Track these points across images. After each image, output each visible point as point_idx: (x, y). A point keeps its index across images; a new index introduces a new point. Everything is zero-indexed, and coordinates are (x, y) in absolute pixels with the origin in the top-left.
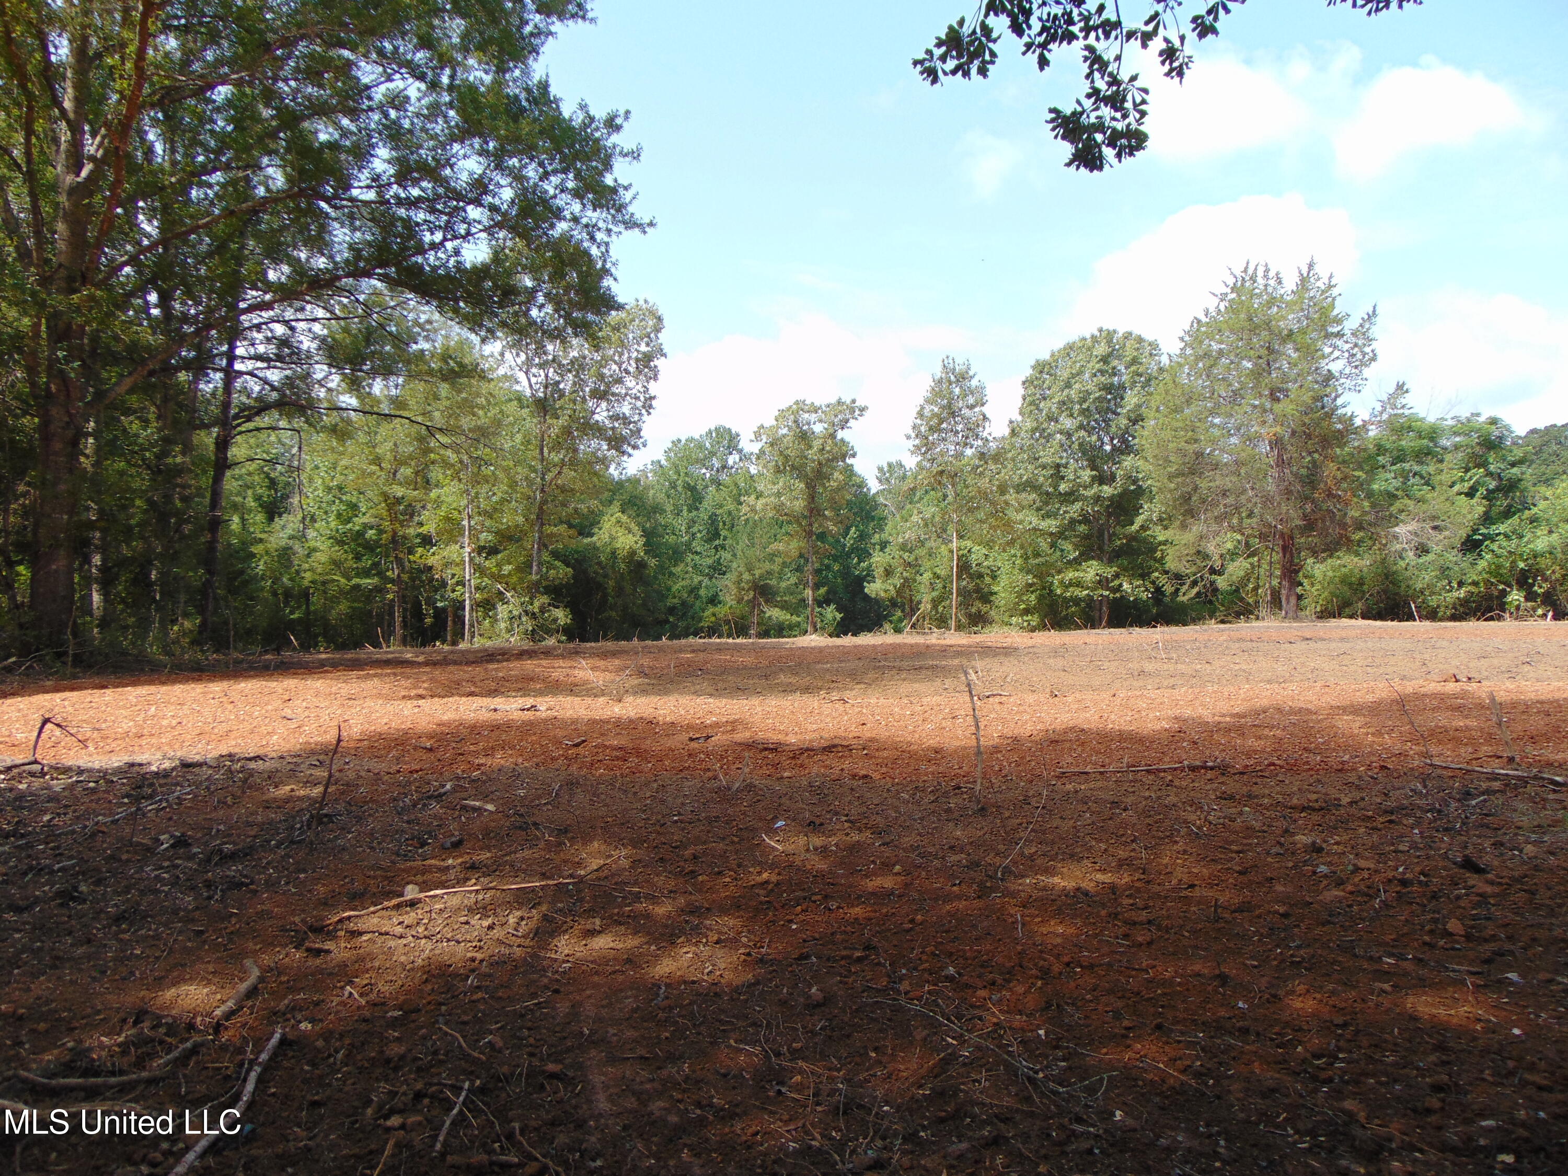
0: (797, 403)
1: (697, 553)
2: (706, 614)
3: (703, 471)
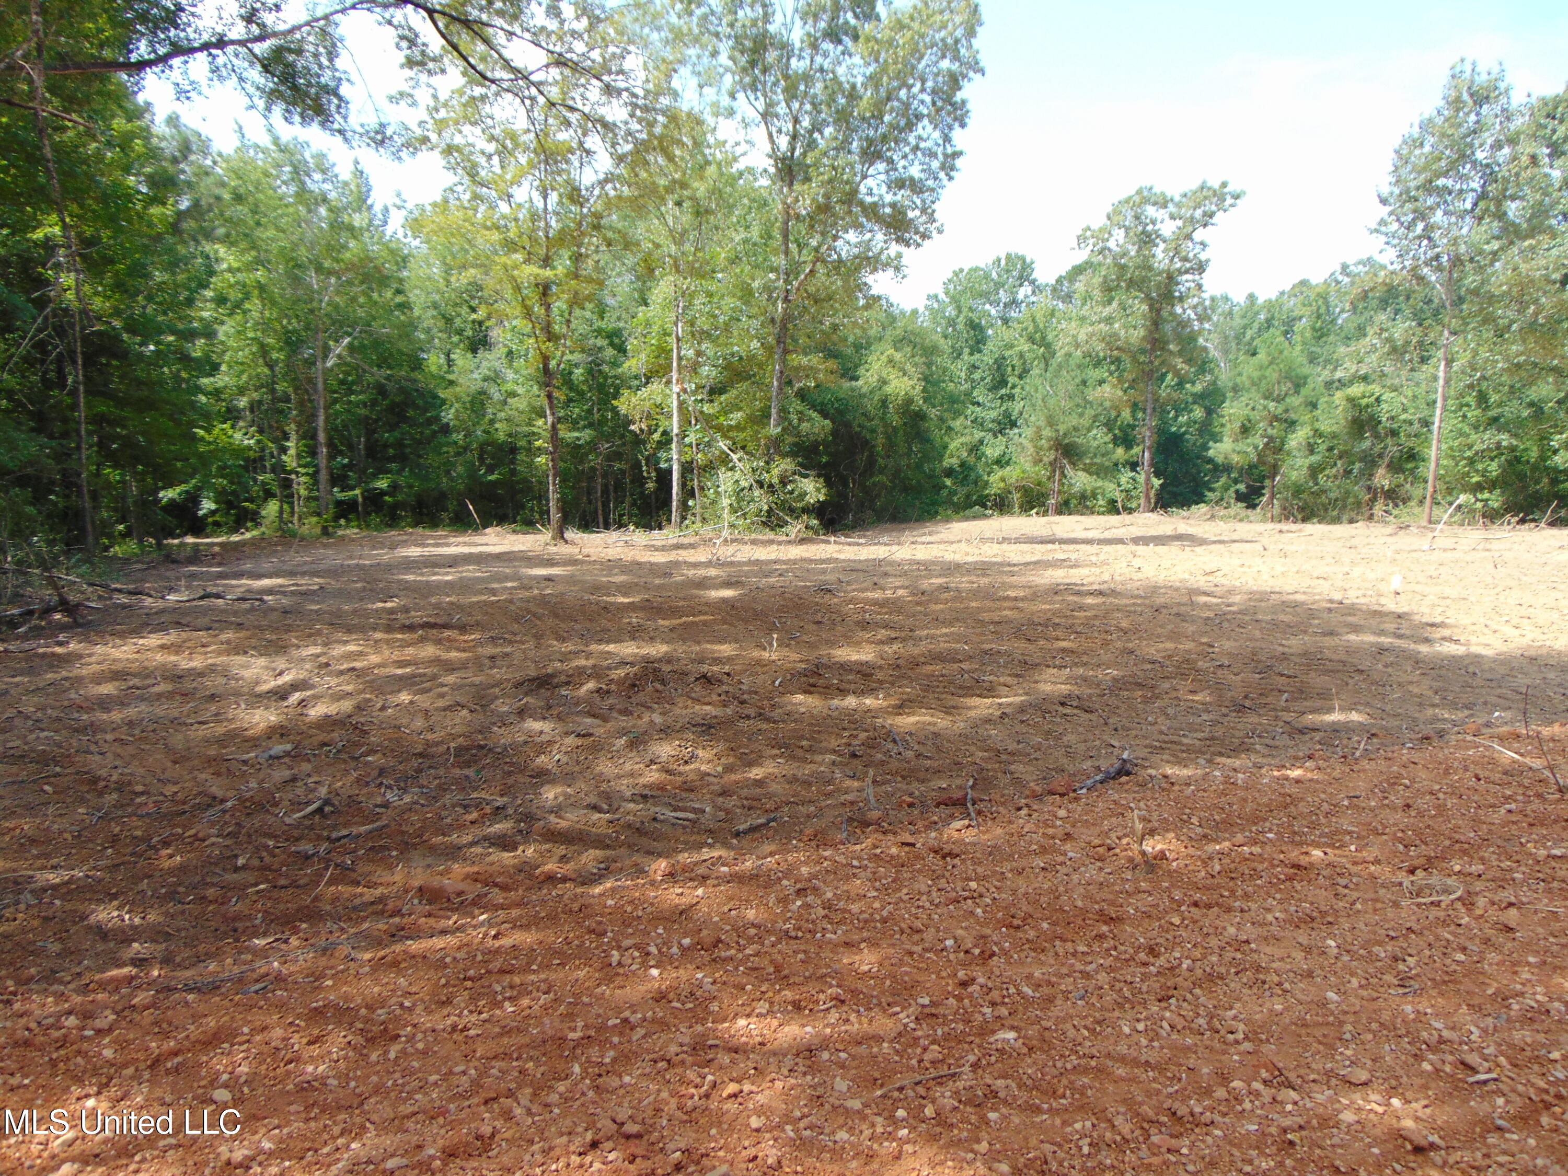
0: (1140, 192)
1: (978, 404)
2: (991, 479)
3: (987, 307)
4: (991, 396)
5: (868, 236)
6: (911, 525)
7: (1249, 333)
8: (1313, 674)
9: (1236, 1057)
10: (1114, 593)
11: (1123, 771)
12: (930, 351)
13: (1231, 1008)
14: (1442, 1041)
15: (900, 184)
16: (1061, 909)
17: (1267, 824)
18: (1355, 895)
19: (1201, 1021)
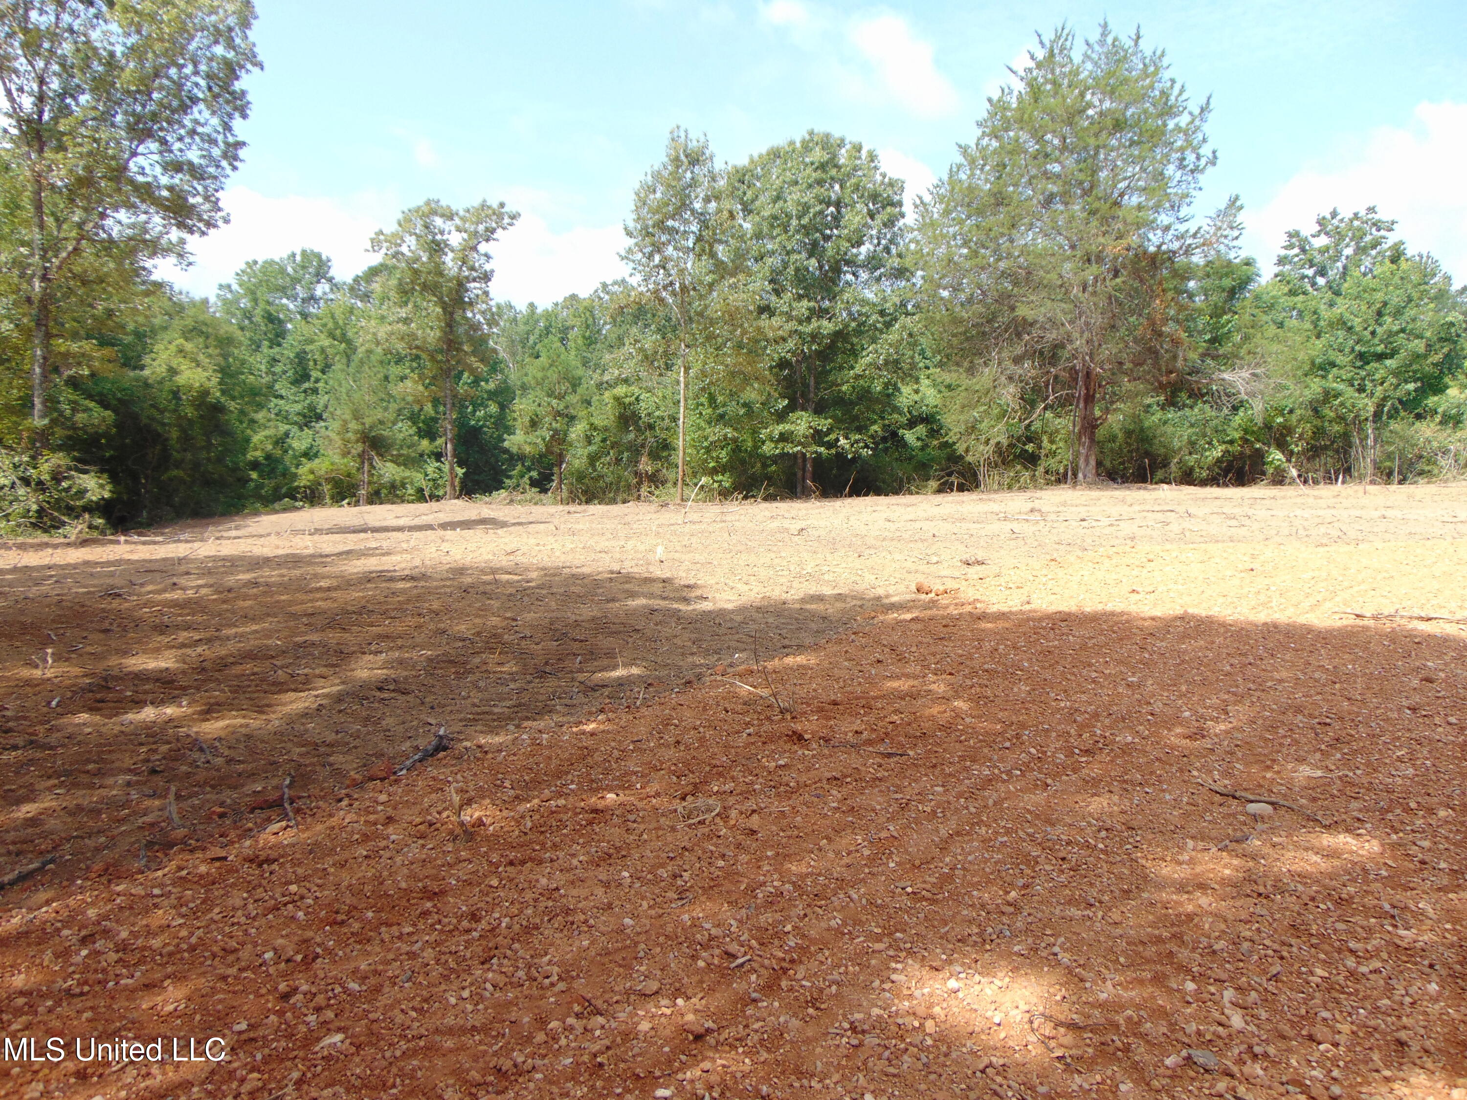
0: (428, 203)
2: (300, 472)
3: (285, 301)
4: (294, 389)
5: (143, 217)
6: (216, 519)
7: (532, 339)
8: (600, 637)
9: (552, 999)
10: (424, 577)
11: (441, 747)
12: (226, 343)
13: (546, 954)
14: (711, 938)
15: (176, 167)
16: (387, 895)
17: (570, 777)
18: (642, 827)
19: (521, 973)
